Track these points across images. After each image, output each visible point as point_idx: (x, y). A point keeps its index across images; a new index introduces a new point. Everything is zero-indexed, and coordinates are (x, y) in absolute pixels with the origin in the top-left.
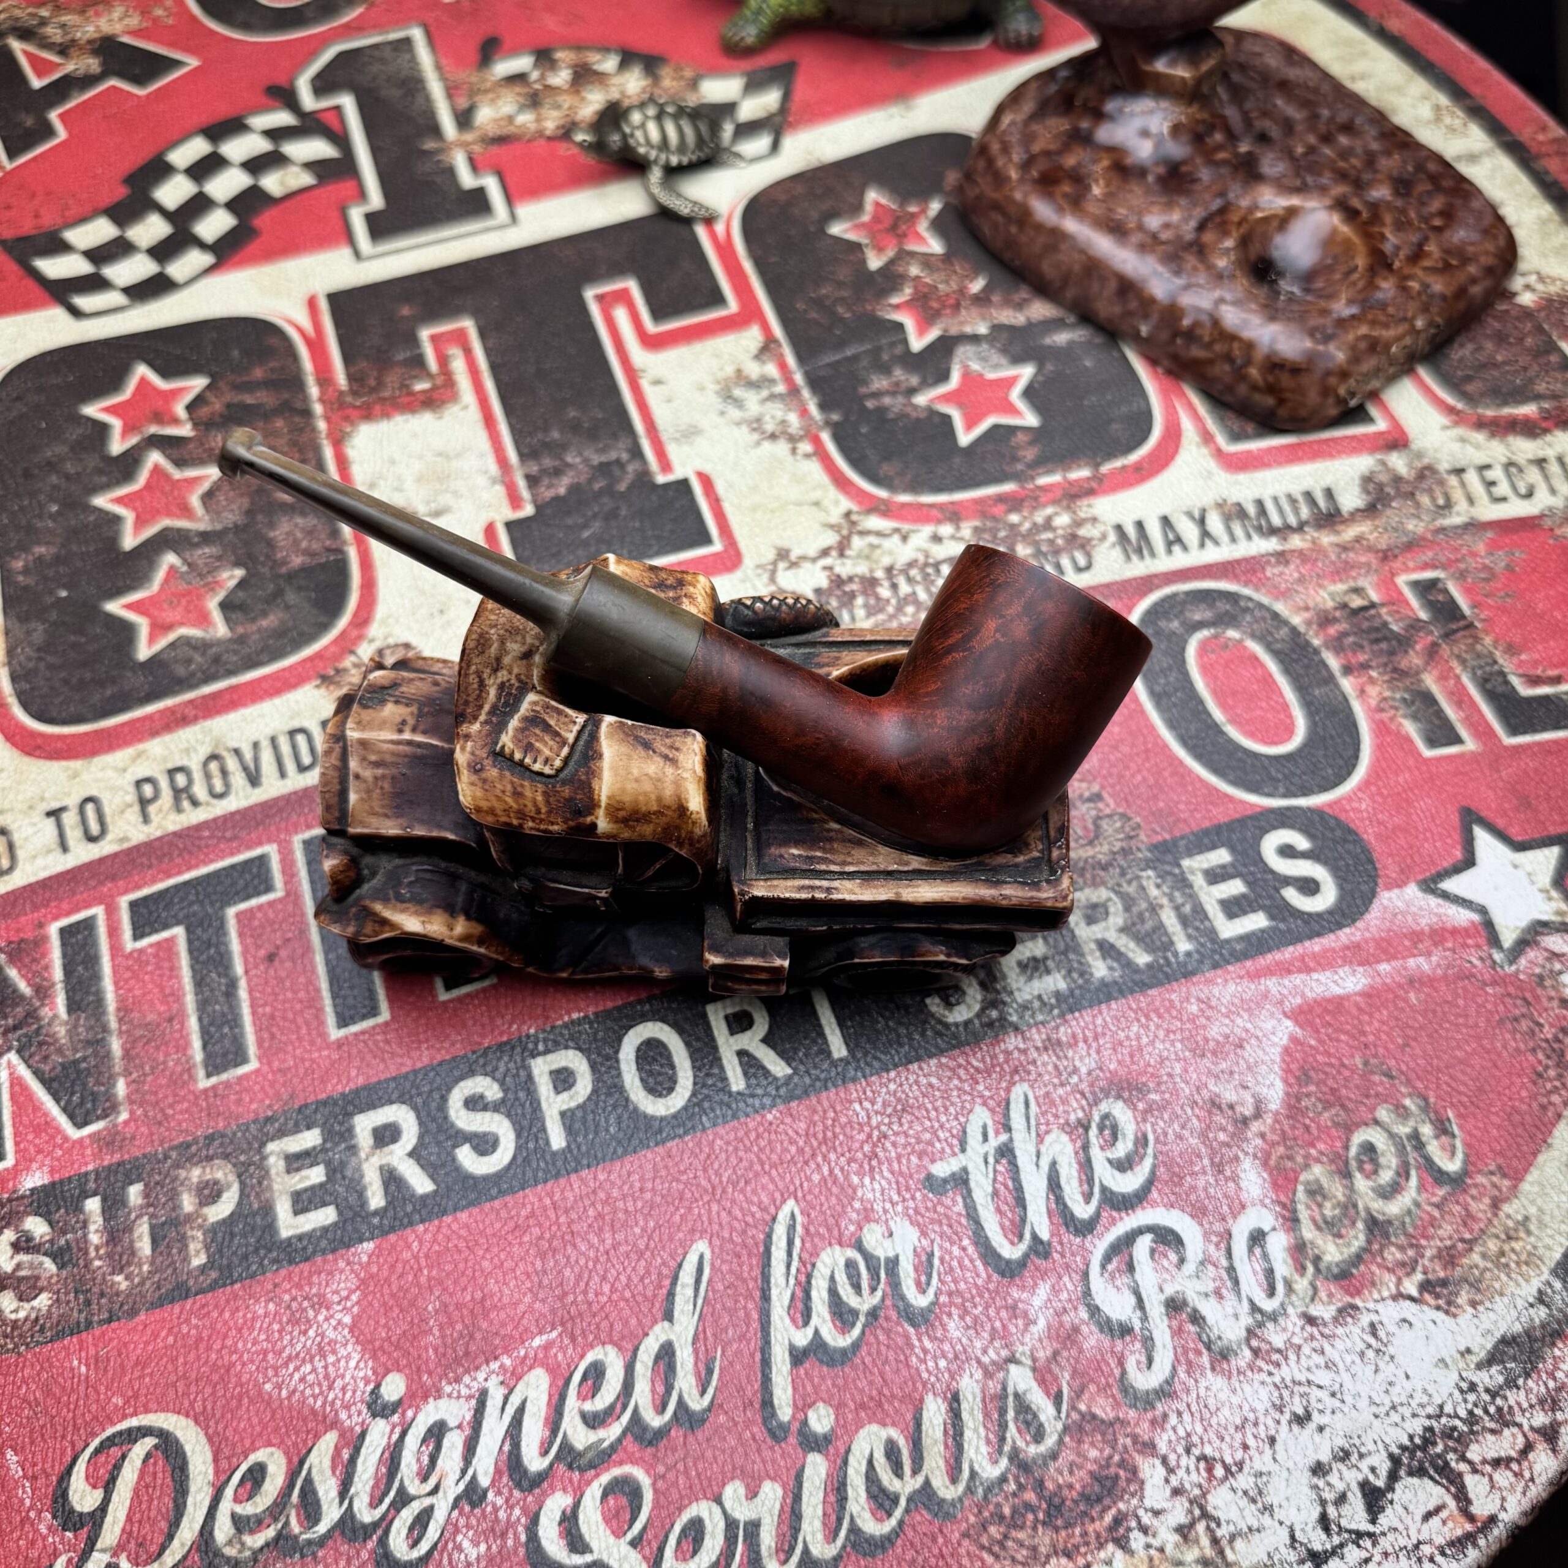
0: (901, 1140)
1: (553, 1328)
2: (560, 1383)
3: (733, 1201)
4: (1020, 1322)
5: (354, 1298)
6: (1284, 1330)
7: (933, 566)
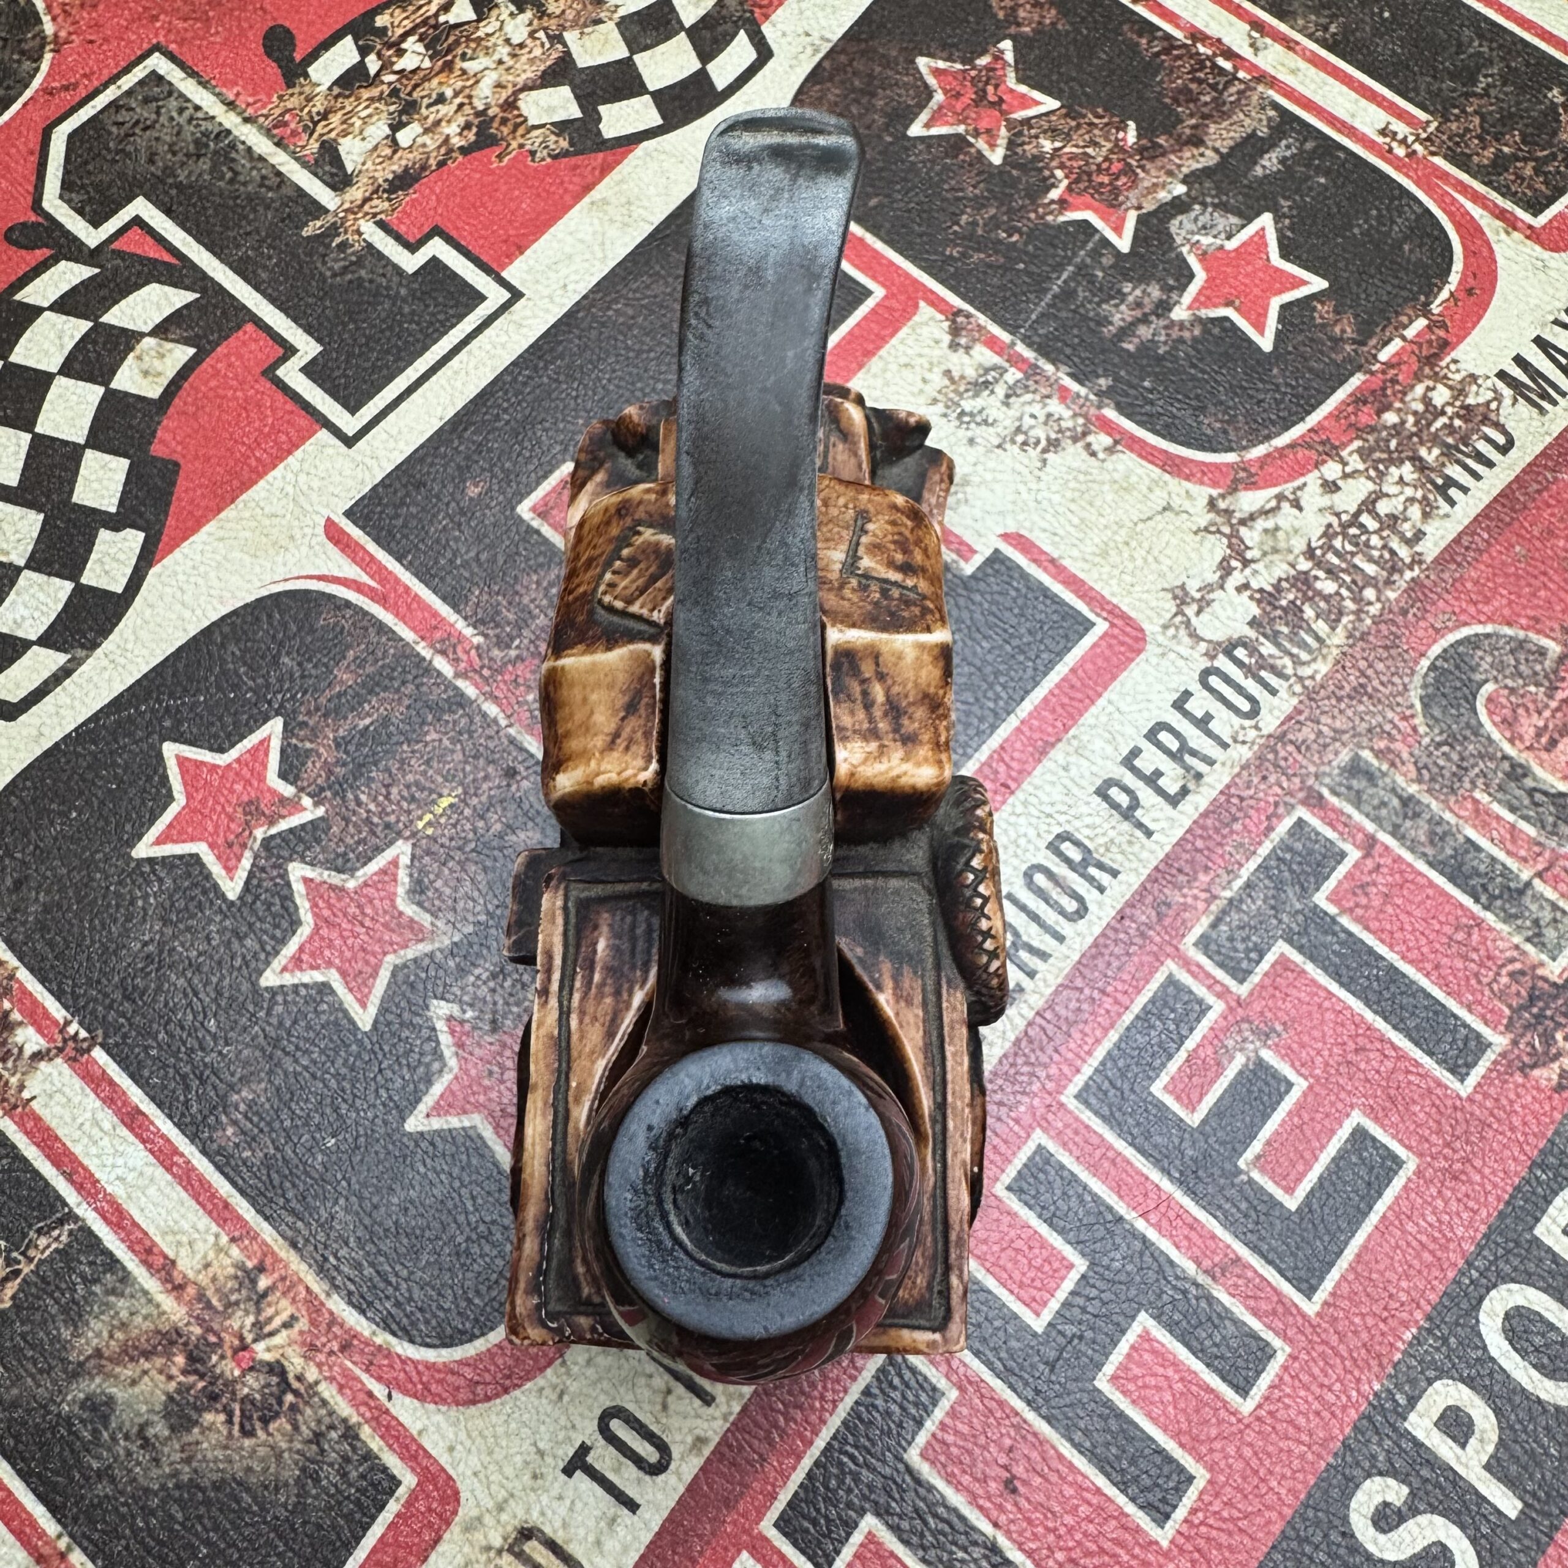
7: (1351, 524)
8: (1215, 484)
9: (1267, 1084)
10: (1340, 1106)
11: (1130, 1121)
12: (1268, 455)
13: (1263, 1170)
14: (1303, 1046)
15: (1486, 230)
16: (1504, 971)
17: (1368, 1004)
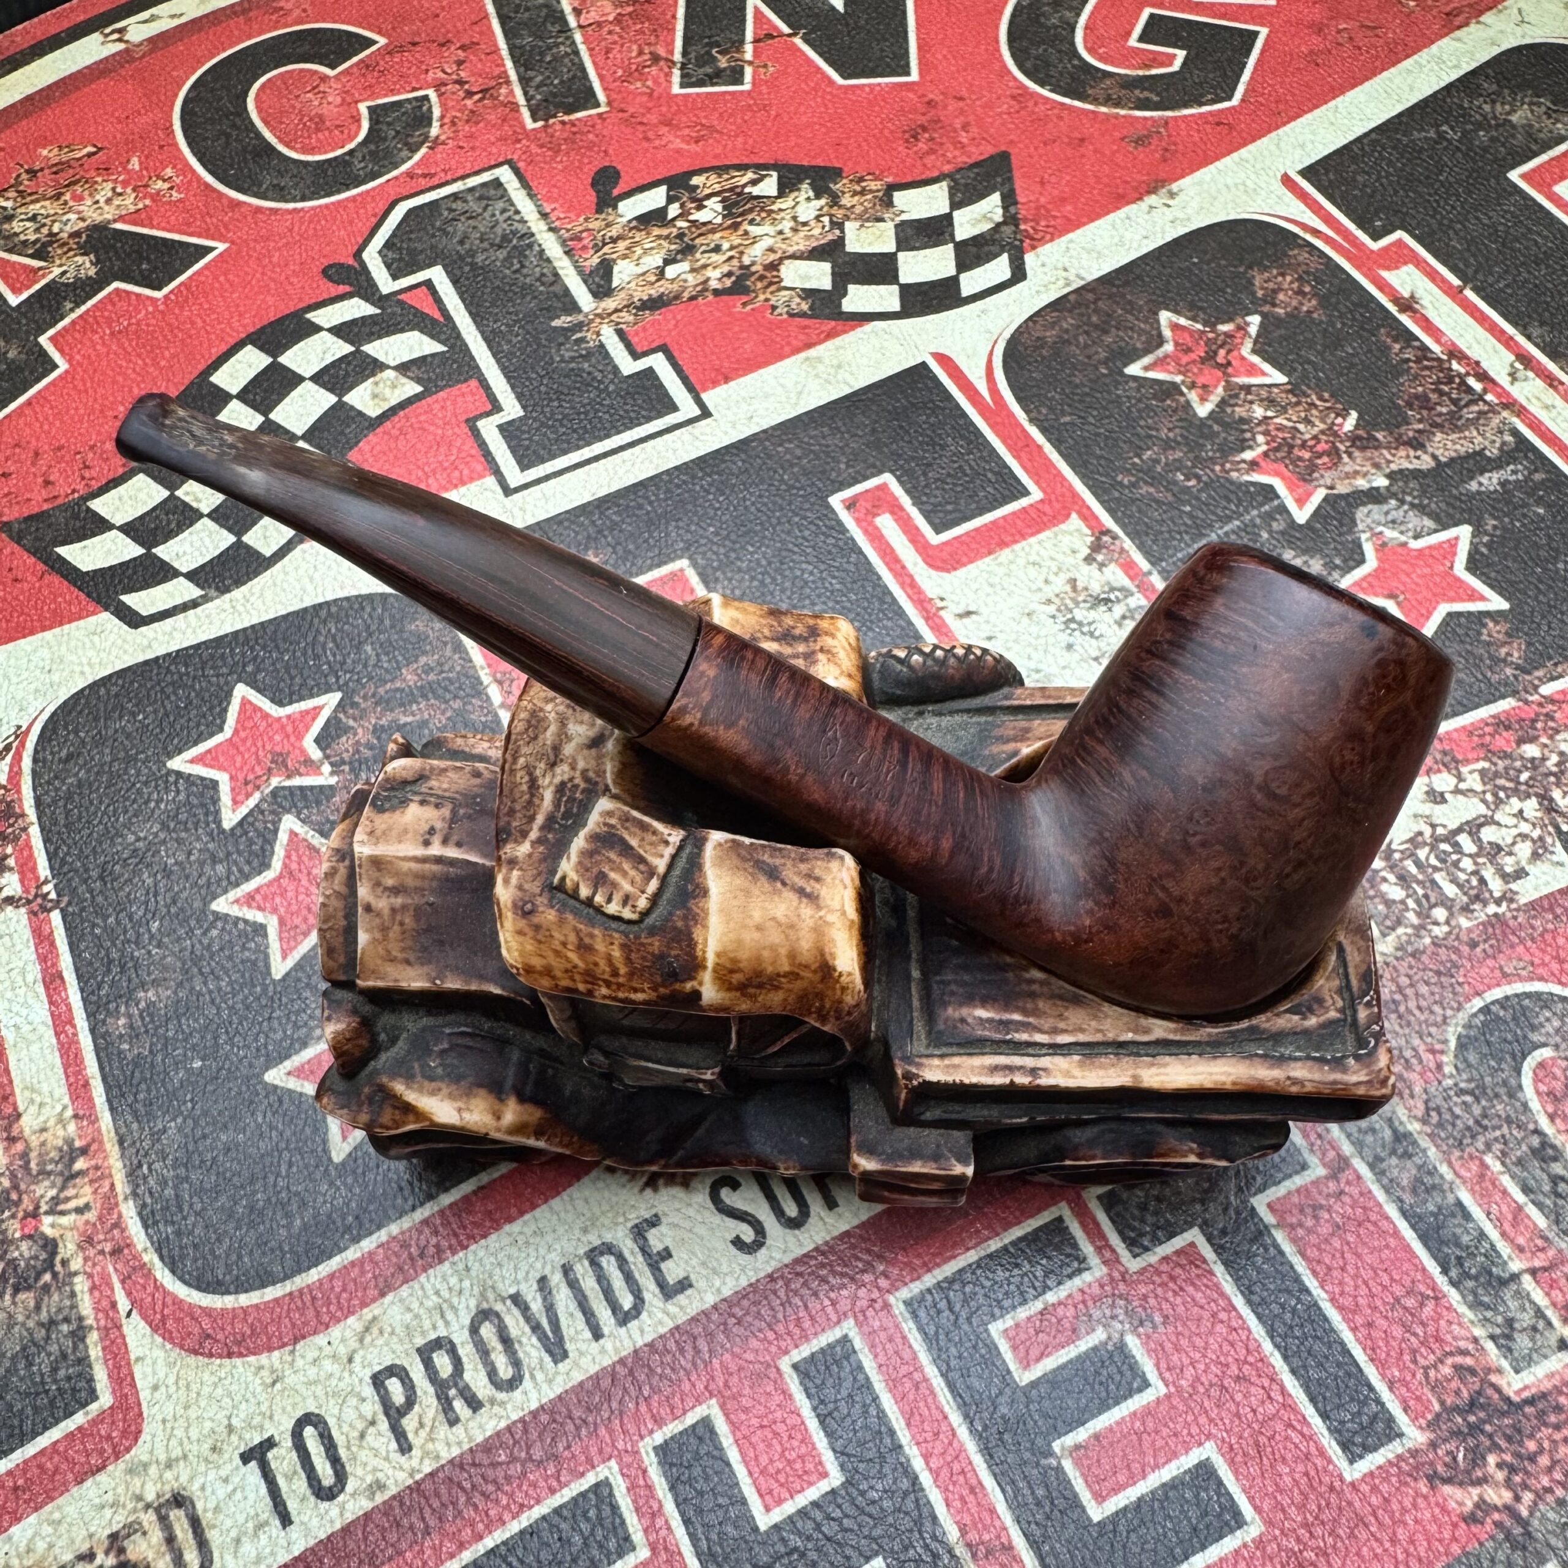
7: (1445, 840)
9: (1120, 1372)
10: (1195, 1430)
11: (953, 1351)
13: (1078, 1463)
14: (1178, 1349)
16: (1449, 1361)
17: (1271, 1333)
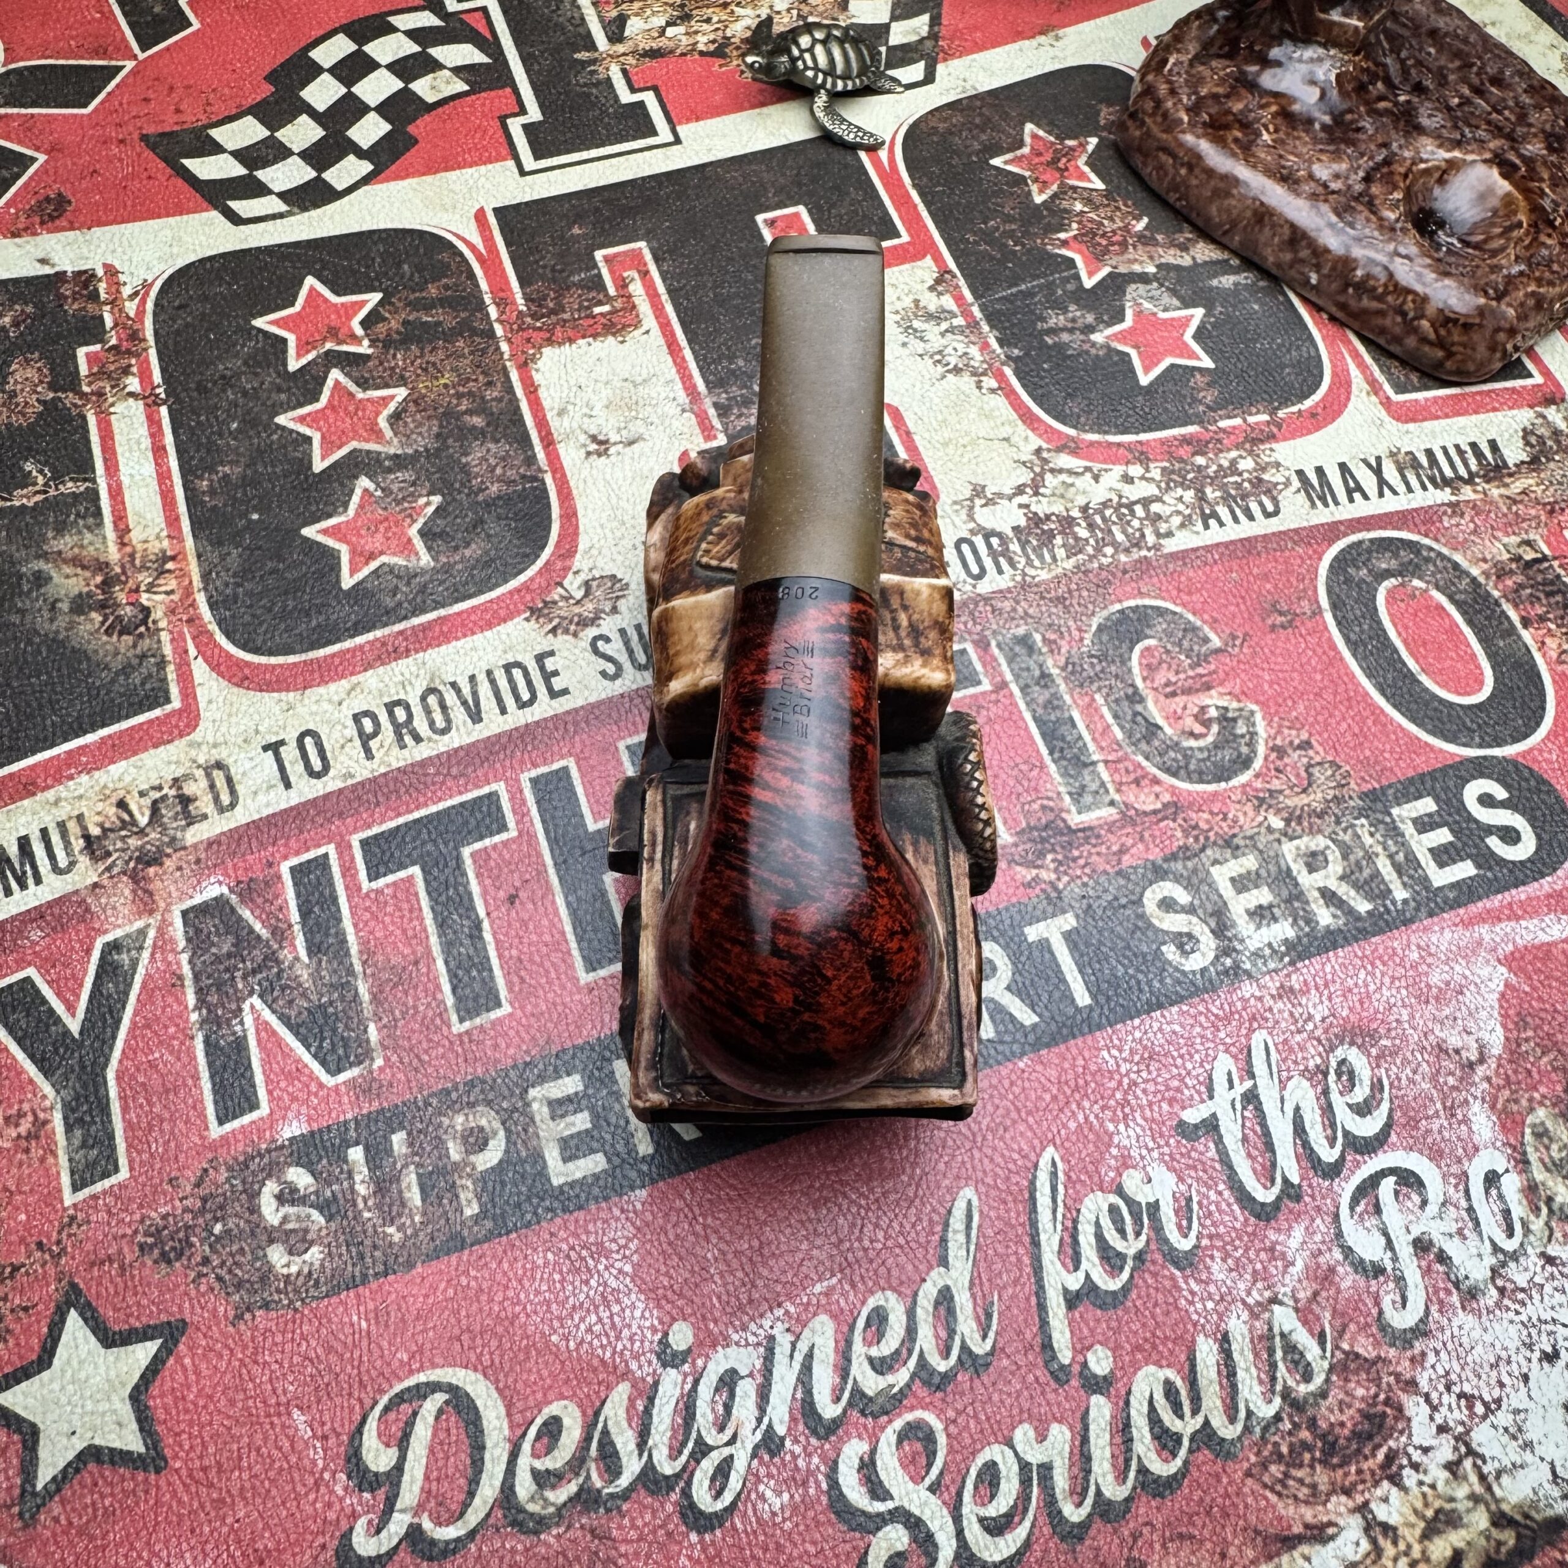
0: (1151, 1087)
1: (833, 1275)
2: (845, 1329)
3: (994, 1149)
4: (1279, 1263)
5: (633, 1246)
6: (1526, 1270)
7: (1127, 506)
8: (1048, 441)
12: (1099, 443)
15: (1354, 387)
16: (1039, 802)
